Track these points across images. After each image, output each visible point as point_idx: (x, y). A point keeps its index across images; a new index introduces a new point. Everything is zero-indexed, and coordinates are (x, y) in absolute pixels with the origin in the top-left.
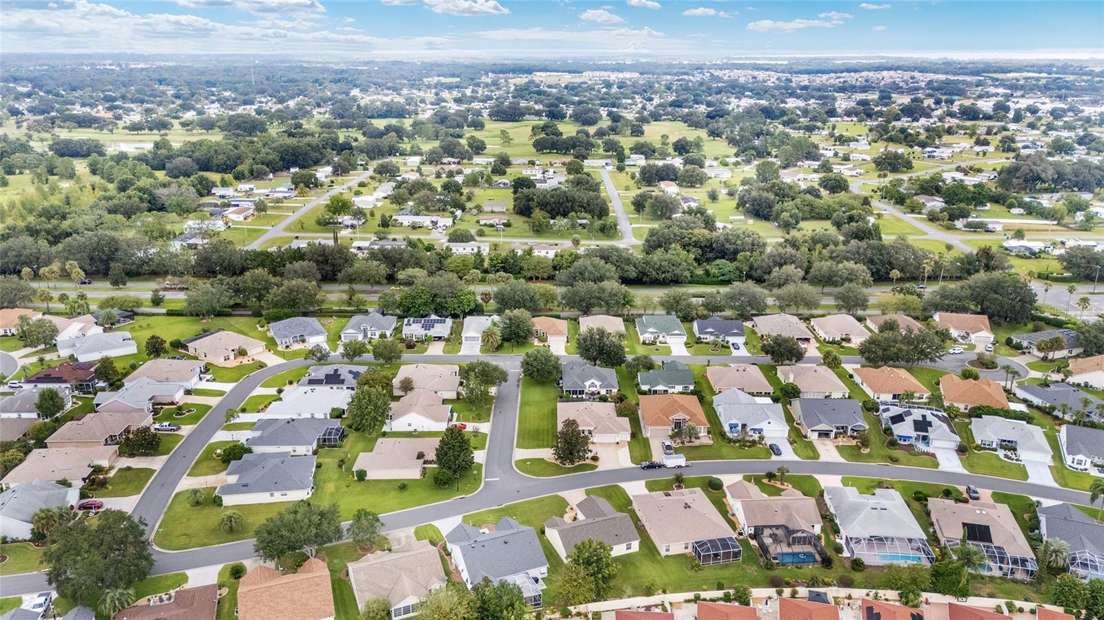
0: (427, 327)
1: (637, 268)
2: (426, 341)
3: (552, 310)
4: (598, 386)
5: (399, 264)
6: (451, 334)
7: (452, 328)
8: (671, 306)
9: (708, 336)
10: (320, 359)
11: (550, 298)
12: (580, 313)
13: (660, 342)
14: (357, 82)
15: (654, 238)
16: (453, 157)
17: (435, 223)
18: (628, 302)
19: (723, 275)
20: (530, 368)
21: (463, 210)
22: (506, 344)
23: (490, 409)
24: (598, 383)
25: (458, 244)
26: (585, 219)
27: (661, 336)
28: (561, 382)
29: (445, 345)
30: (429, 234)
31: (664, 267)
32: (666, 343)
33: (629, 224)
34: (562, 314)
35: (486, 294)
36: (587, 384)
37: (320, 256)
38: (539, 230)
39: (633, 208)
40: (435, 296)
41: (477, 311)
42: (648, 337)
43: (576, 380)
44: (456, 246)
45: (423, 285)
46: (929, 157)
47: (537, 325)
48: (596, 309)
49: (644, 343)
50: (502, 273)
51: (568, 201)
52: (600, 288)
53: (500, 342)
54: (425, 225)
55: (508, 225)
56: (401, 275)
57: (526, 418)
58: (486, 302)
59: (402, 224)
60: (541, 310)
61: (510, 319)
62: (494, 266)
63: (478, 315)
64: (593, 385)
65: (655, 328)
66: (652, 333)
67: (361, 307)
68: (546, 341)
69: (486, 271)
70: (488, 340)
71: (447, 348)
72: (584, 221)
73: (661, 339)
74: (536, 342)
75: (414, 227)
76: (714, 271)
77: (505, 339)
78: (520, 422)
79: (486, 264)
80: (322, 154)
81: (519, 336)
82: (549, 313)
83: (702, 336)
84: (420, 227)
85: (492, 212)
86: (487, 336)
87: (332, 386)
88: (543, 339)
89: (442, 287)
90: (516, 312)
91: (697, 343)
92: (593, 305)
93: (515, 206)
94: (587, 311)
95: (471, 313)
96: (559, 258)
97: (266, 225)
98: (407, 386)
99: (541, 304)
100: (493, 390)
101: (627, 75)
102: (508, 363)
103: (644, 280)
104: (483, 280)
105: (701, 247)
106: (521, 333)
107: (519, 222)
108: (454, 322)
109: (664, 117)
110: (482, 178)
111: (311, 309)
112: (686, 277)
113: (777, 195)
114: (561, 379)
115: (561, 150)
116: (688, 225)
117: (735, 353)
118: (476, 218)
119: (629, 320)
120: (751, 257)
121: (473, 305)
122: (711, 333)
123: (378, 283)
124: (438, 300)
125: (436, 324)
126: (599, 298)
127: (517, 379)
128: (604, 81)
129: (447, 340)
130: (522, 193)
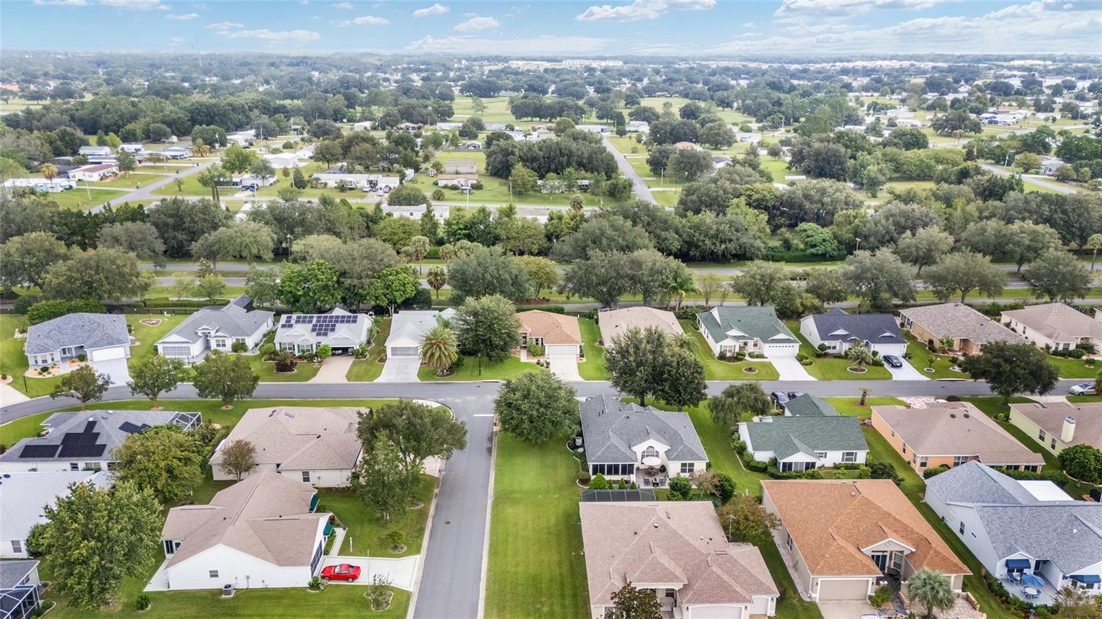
0: (320, 330)
1: (680, 236)
2: (315, 357)
3: (548, 301)
4: (662, 453)
5: (298, 230)
6: (369, 342)
7: (370, 331)
8: (756, 293)
9: (837, 343)
10: (86, 397)
11: (544, 280)
12: (598, 305)
13: (751, 355)
14: (317, 66)
15: (694, 197)
16: (412, 122)
17: (373, 185)
18: (683, 285)
19: (814, 246)
20: (515, 414)
21: (417, 170)
22: (468, 360)
23: (423, 515)
24: (661, 448)
25: (403, 207)
26: (585, 179)
27: (751, 343)
28: (579, 442)
29: (354, 364)
30: (363, 197)
31: (723, 232)
32: (762, 356)
33: (645, 188)
34: (567, 307)
35: (436, 274)
36: (639, 449)
37: (171, 216)
38: (521, 192)
39: (648, 167)
40: (343, 274)
41: (418, 301)
42: (730, 345)
43: (614, 440)
44: (399, 210)
45: (323, 257)
46: (990, 123)
47: (524, 324)
48: (625, 298)
49: (722, 357)
50: (466, 242)
51: (562, 154)
52: (633, 262)
53: (455, 357)
54: (359, 186)
55: (478, 187)
56: (297, 246)
57: (506, 541)
58: (437, 288)
59: (326, 184)
60: (528, 301)
61: (475, 314)
62: (454, 234)
63: (421, 309)
64: (651, 453)
65: (740, 329)
66: (737, 338)
67: (217, 297)
68: (543, 354)
69: (440, 242)
70: (432, 354)
71: (355, 369)
72: (586, 182)
73: (750, 348)
74: (523, 357)
75: (342, 188)
76: (796, 242)
77: (466, 351)
78: (493, 552)
79: (441, 232)
80: (247, 117)
81: (490, 345)
82: (544, 306)
83: (827, 343)
84: (351, 189)
85: (457, 173)
86: (432, 345)
87: (74, 460)
88: (536, 349)
89: (354, 259)
90: (486, 301)
91: (819, 356)
92: (621, 291)
93: (488, 164)
94: (609, 301)
95: (408, 304)
96: (555, 221)
97: (129, 186)
98: (242, 460)
99: (531, 291)
100: (432, 466)
101: (611, 64)
102: (471, 398)
103: (692, 253)
104: (432, 256)
105: (766, 208)
106: (496, 341)
107: (493, 185)
108: (376, 321)
109: (658, 93)
110: (447, 141)
111: (124, 300)
112: (758, 249)
113: (847, 147)
114: (580, 435)
115: (546, 118)
116: (741, 180)
117: (897, 375)
118: (434, 180)
119: (687, 317)
120: (855, 217)
121: (410, 292)
122: (843, 338)
123: (259, 259)
124: (348, 282)
125: (338, 325)
126: (632, 278)
127: (486, 434)
128: (586, 67)
129: (358, 354)
130: (498, 145)
